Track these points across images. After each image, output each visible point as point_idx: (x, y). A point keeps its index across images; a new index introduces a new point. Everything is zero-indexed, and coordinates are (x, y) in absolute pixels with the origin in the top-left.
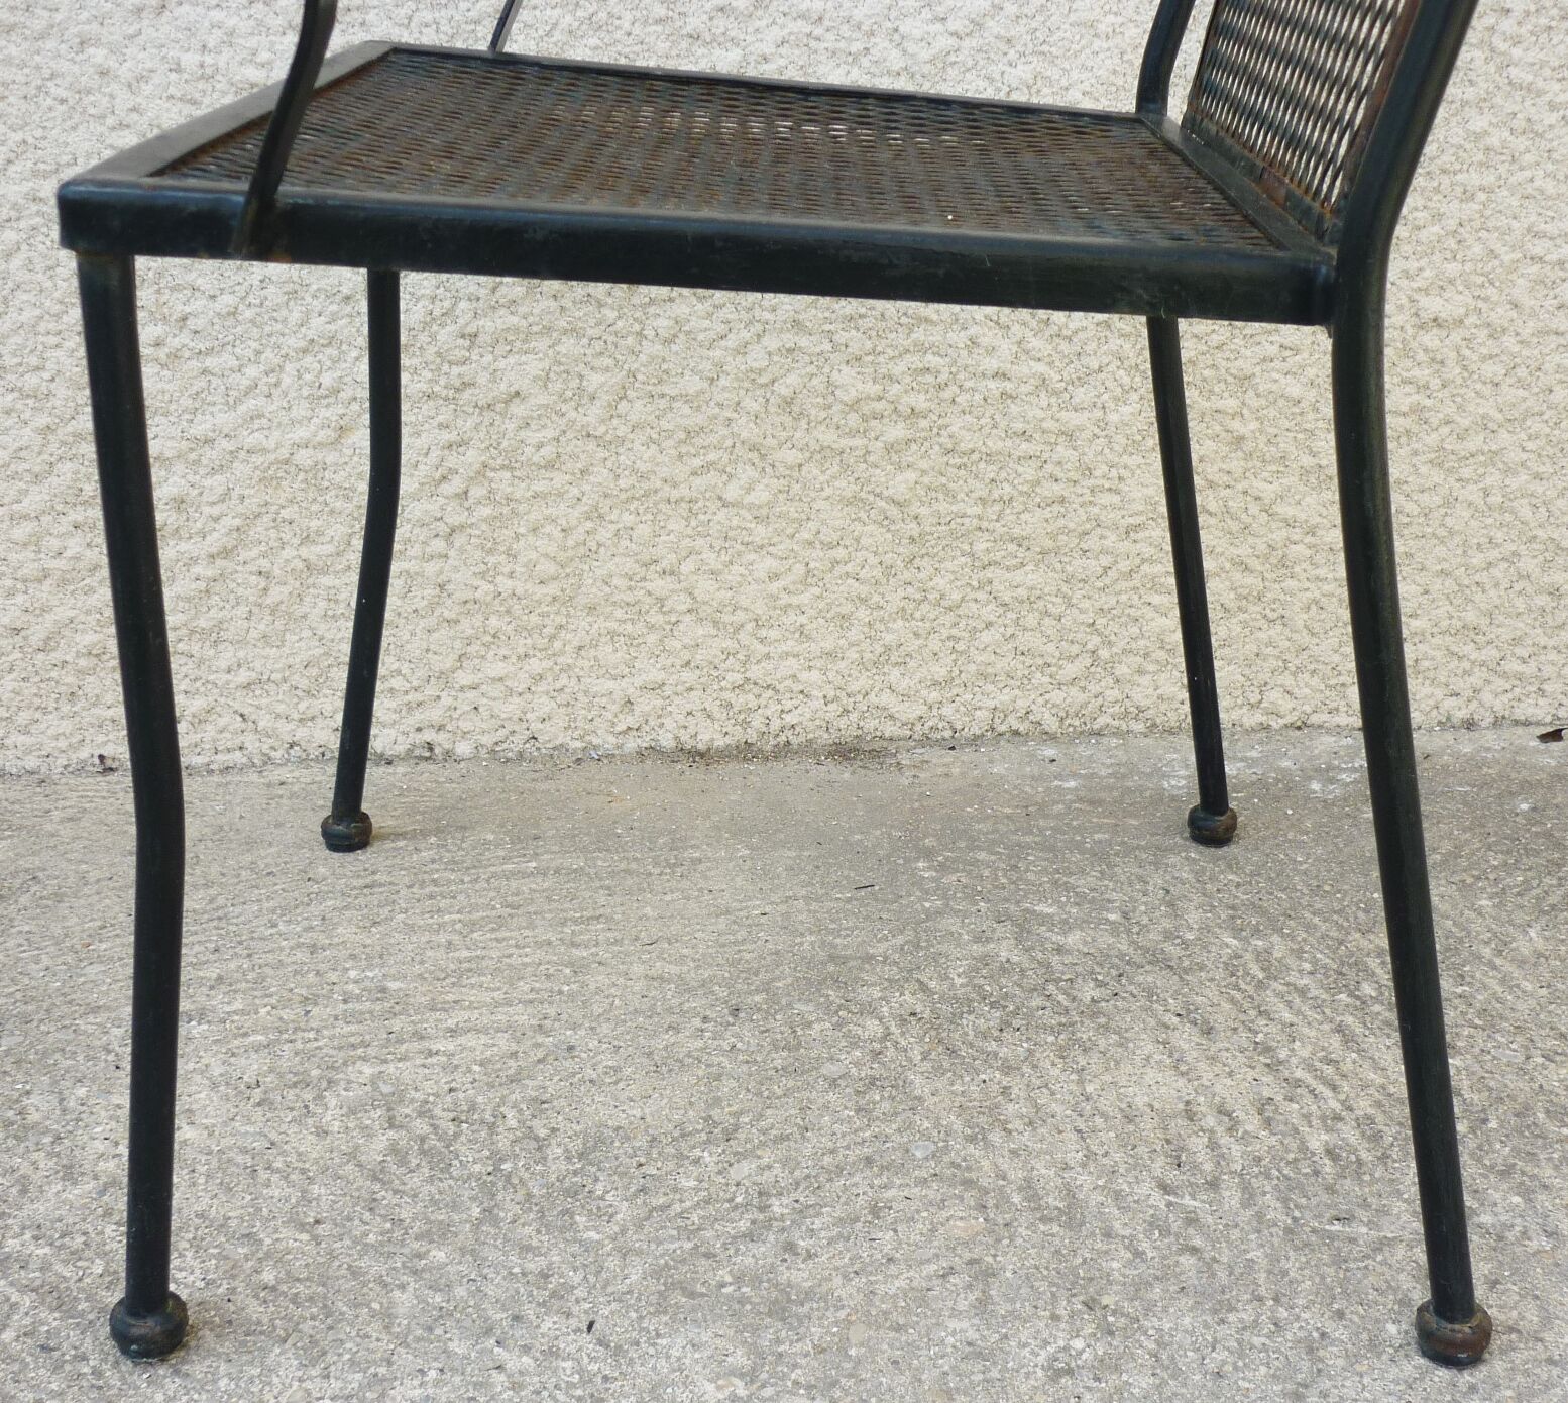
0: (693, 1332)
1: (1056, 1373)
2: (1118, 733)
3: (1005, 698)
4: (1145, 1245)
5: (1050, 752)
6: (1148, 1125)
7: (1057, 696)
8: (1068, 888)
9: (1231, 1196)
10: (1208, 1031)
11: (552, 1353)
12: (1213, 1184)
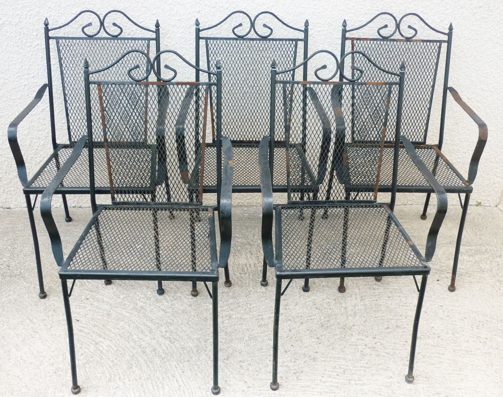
0: (186, 287)
1: (222, 293)
2: (256, 206)
3: (239, 201)
4: (236, 280)
5: (245, 209)
6: (241, 266)
7: (247, 201)
8: (241, 232)
9: (247, 275)
10: (252, 254)
11: (172, 288)
12: (246, 274)
